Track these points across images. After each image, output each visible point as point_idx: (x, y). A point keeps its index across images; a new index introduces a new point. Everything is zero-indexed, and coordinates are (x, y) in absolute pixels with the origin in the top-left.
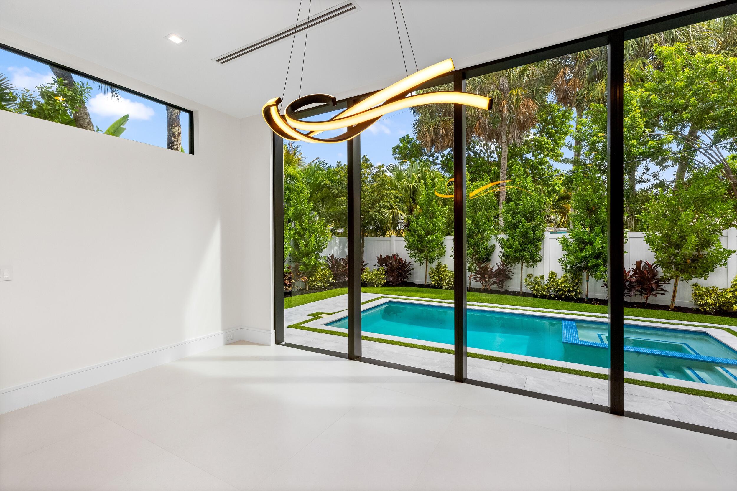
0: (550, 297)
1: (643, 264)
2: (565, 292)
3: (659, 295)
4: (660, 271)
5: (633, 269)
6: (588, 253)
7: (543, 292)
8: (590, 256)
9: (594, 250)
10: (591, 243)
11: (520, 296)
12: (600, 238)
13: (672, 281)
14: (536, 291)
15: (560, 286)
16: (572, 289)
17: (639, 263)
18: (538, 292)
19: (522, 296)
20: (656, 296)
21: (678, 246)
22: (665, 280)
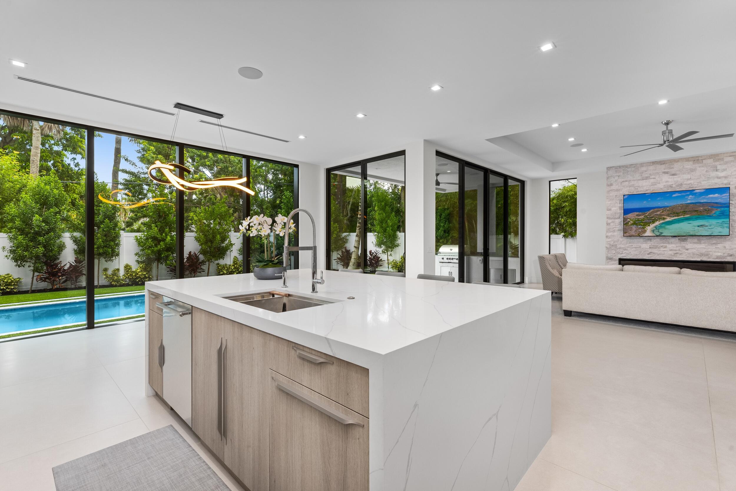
0: (128, 285)
1: (192, 253)
2: (141, 279)
3: (202, 272)
4: (201, 257)
5: (187, 257)
6: (162, 247)
7: (121, 281)
8: (163, 249)
9: (166, 245)
10: (164, 240)
11: (98, 288)
12: (169, 236)
13: (207, 263)
14: (115, 282)
15: (138, 275)
16: (147, 276)
17: (190, 253)
18: (117, 282)
19: (99, 288)
20: (201, 273)
21: (212, 242)
22: (203, 262)
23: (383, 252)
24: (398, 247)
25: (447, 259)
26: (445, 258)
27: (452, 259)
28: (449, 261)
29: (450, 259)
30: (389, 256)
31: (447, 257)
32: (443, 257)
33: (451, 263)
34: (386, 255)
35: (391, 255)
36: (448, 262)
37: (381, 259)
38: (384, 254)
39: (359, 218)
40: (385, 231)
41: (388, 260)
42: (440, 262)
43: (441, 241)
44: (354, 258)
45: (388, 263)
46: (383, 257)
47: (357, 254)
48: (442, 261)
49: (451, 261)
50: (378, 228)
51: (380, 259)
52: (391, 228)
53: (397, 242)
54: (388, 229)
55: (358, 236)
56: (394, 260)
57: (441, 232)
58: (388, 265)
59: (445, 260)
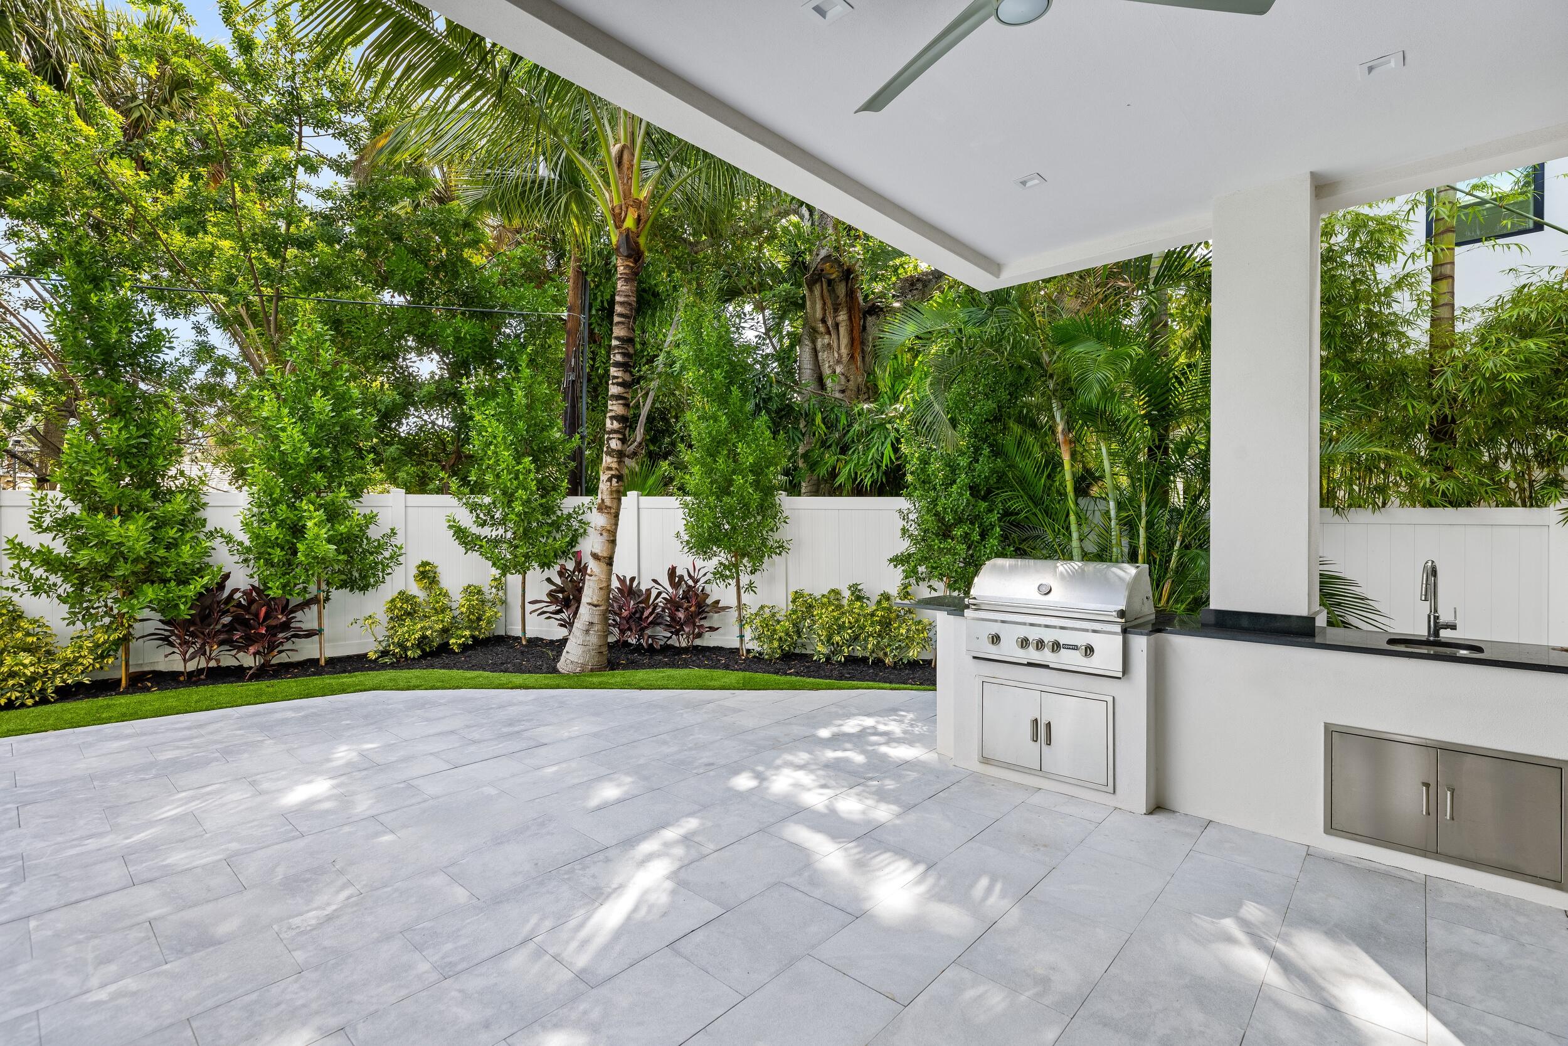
23: (719, 575)
24: (780, 554)
25: (1024, 643)
26: (1010, 636)
27: (1056, 646)
28: (1033, 655)
29: (1040, 645)
30: (742, 591)
31: (1023, 632)
32: (995, 628)
33: (1047, 667)
34: (733, 589)
35: (751, 587)
36: (1030, 664)
37: (717, 602)
38: (722, 585)
39: (610, 433)
40: (725, 489)
41: (740, 606)
42: (975, 658)
43: (958, 532)
44: (589, 601)
45: (741, 621)
46: (723, 593)
47: (604, 584)
48: (993, 651)
49: (1046, 656)
50: (695, 477)
51: (709, 601)
52: (751, 478)
53: (777, 536)
54: (739, 480)
55: (607, 507)
56: (762, 607)
57: (961, 495)
58: (742, 627)
59: (1009, 649)
